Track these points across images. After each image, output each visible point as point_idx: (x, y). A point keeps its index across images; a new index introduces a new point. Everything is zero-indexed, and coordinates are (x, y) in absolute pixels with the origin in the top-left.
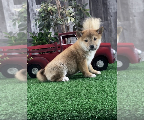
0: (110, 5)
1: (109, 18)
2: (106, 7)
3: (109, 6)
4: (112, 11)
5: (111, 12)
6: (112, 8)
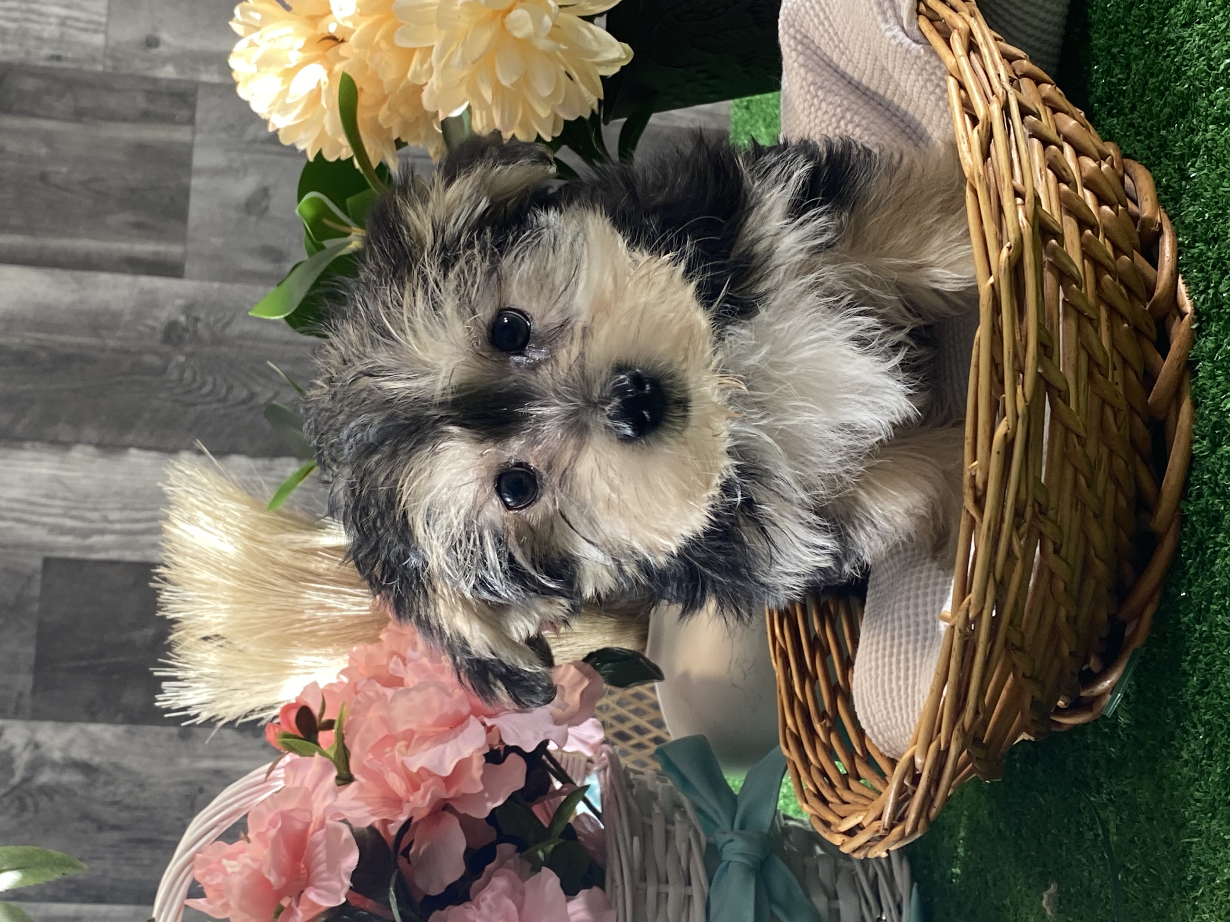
0: (24, 34)
1: (168, 72)
2: (29, 84)
3: (32, 43)
4: (94, 27)
5: (106, 32)
6: (63, 22)
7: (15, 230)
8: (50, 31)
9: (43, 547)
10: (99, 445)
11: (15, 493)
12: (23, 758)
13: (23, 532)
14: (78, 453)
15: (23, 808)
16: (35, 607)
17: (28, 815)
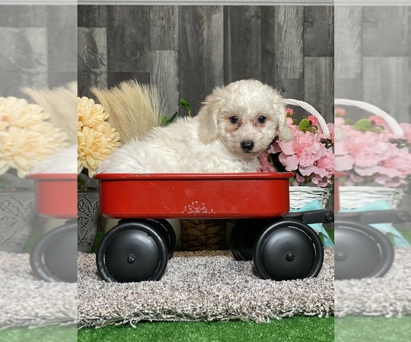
7: (232, 59)
8: (284, 65)
9: (152, 72)
10: (179, 84)
11: (165, 64)
12: (98, 71)
13: (156, 67)
14: (177, 79)
15: (85, 72)
16: (137, 71)
17: (82, 73)
